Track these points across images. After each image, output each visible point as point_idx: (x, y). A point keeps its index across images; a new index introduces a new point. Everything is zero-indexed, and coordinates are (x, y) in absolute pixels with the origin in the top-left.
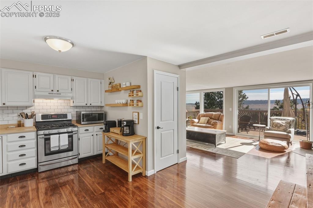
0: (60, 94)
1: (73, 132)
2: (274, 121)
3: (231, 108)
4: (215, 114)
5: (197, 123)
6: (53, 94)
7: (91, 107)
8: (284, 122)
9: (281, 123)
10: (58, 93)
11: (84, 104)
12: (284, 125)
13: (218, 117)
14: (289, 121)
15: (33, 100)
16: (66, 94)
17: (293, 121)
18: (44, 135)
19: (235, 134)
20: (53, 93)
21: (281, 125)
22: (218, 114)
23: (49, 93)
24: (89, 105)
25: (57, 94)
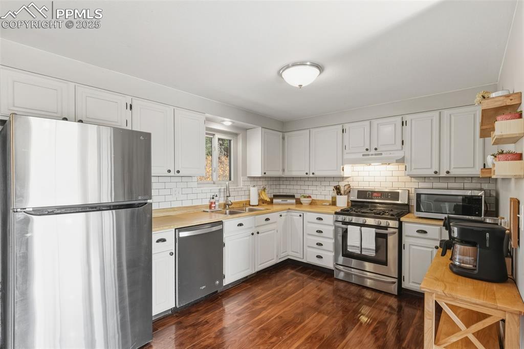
0: (381, 154)
1: (389, 229)
6: (369, 155)
7: (448, 178)
10: (377, 152)
11: (431, 173)
15: (342, 167)
16: (390, 154)
18: (341, 223)
20: (370, 153)
23: (363, 155)
24: (443, 174)
25: (375, 155)
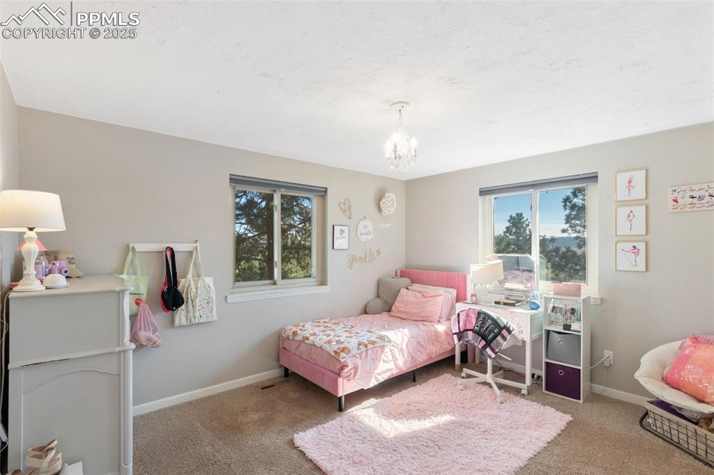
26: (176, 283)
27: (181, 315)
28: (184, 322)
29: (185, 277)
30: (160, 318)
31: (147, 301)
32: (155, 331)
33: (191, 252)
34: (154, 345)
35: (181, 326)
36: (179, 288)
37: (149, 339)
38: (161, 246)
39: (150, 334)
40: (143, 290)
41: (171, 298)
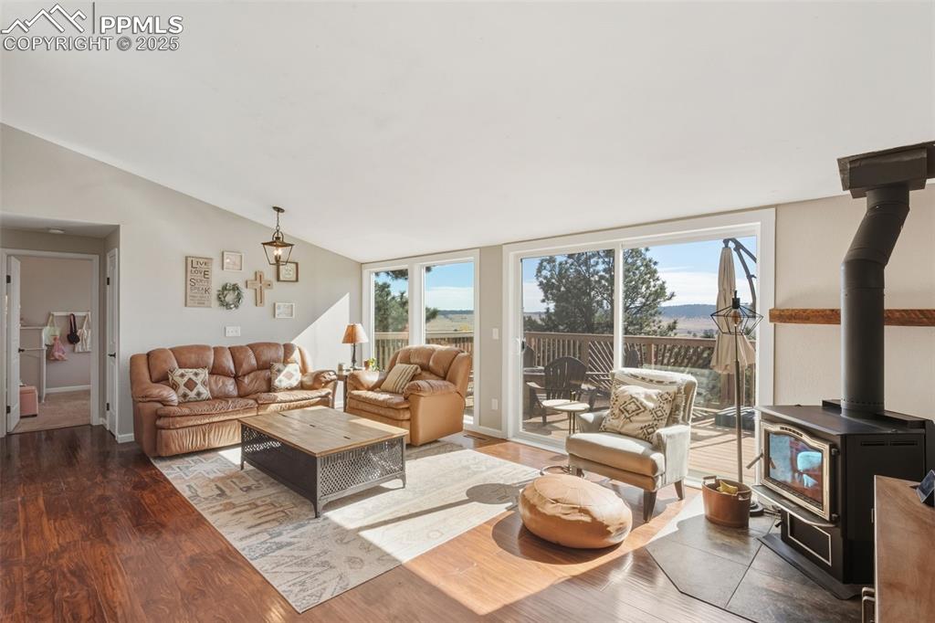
2: (623, 387)
3: (497, 330)
4: (441, 352)
5: (372, 389)
8: (653, 392)
9: (642, 399)
12: (651, 405)
13: (446, 365)
14: (673, 389)
17: (685, 389)
19: (510, 435)
21: (640, 409)
22: (447, 352)
26: (76, 331)
27: (79, 347)
28: (80, 350)
29: (81, 328)
30: (68, 347)
31: (60, 339)
32: (63, 353)
33: (85, 317)
34: (63, 360)
35: (79, 353)
36: (78, 334)
37: (60, 356)
38: (69, 313)
39: (61, 354)
40: (58, 333)
41: (73, 338)
